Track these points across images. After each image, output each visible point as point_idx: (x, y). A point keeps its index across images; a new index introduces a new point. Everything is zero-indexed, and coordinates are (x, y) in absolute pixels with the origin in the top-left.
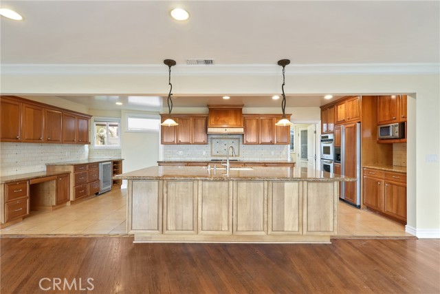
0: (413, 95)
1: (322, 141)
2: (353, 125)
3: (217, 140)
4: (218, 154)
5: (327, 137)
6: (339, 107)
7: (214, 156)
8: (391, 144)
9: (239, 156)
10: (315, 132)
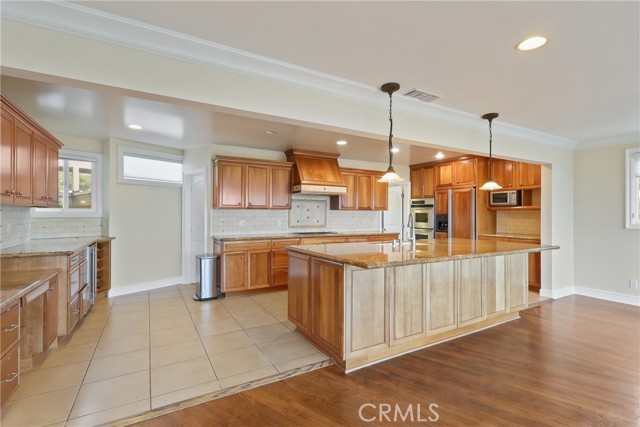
0: (549, 166)
1: (412, 206)
2: (469, 190)
3: (298, 203)
4: (298, 224)
5: (423, 202)
6: (442, 168)
7: (293, 227)
8: (495, 211)
9: (324, 226)
10: (403, 196)
